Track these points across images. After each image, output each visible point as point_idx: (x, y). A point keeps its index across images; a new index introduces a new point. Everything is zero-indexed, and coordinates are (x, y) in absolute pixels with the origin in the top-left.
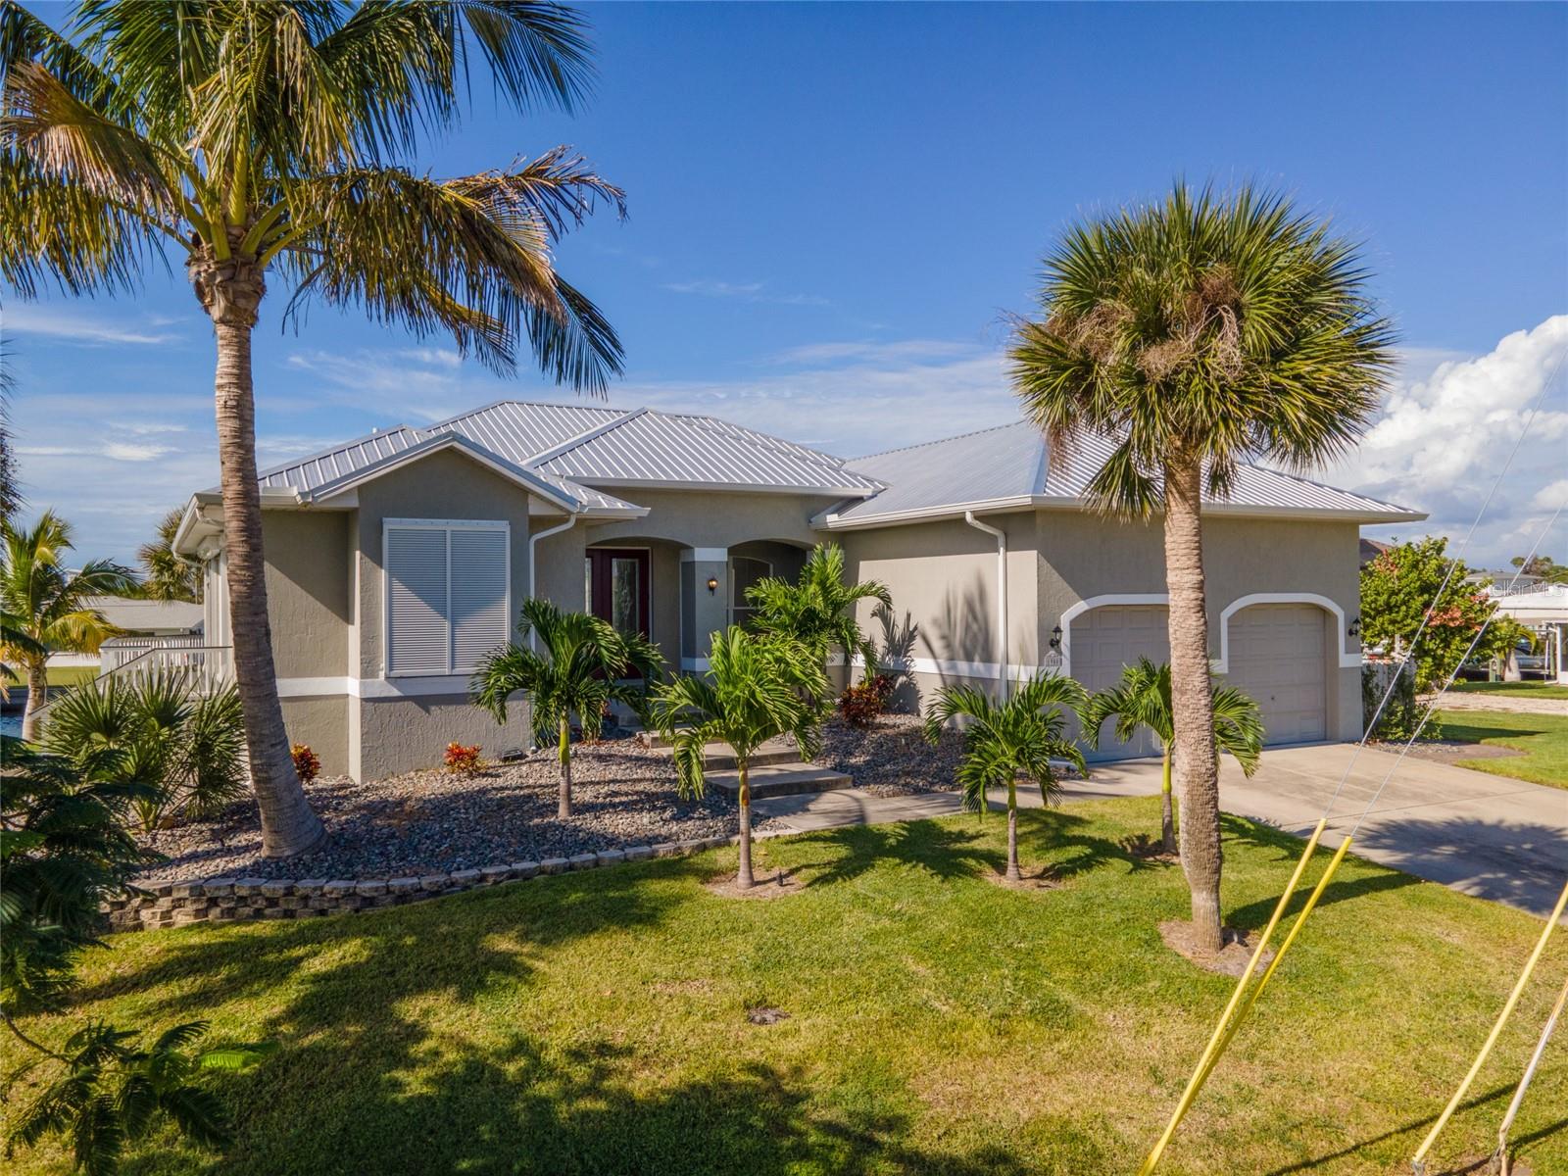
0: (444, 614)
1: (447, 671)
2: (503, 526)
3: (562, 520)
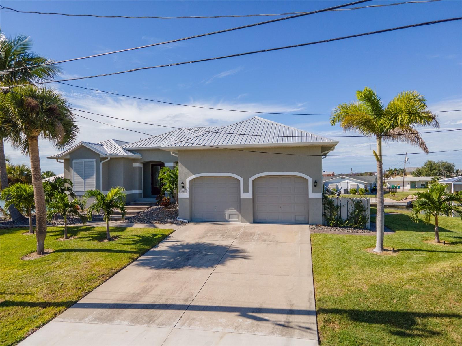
0: (83, 179)
1: (84, 190)
2: (94, 160)
3: (107, 158)
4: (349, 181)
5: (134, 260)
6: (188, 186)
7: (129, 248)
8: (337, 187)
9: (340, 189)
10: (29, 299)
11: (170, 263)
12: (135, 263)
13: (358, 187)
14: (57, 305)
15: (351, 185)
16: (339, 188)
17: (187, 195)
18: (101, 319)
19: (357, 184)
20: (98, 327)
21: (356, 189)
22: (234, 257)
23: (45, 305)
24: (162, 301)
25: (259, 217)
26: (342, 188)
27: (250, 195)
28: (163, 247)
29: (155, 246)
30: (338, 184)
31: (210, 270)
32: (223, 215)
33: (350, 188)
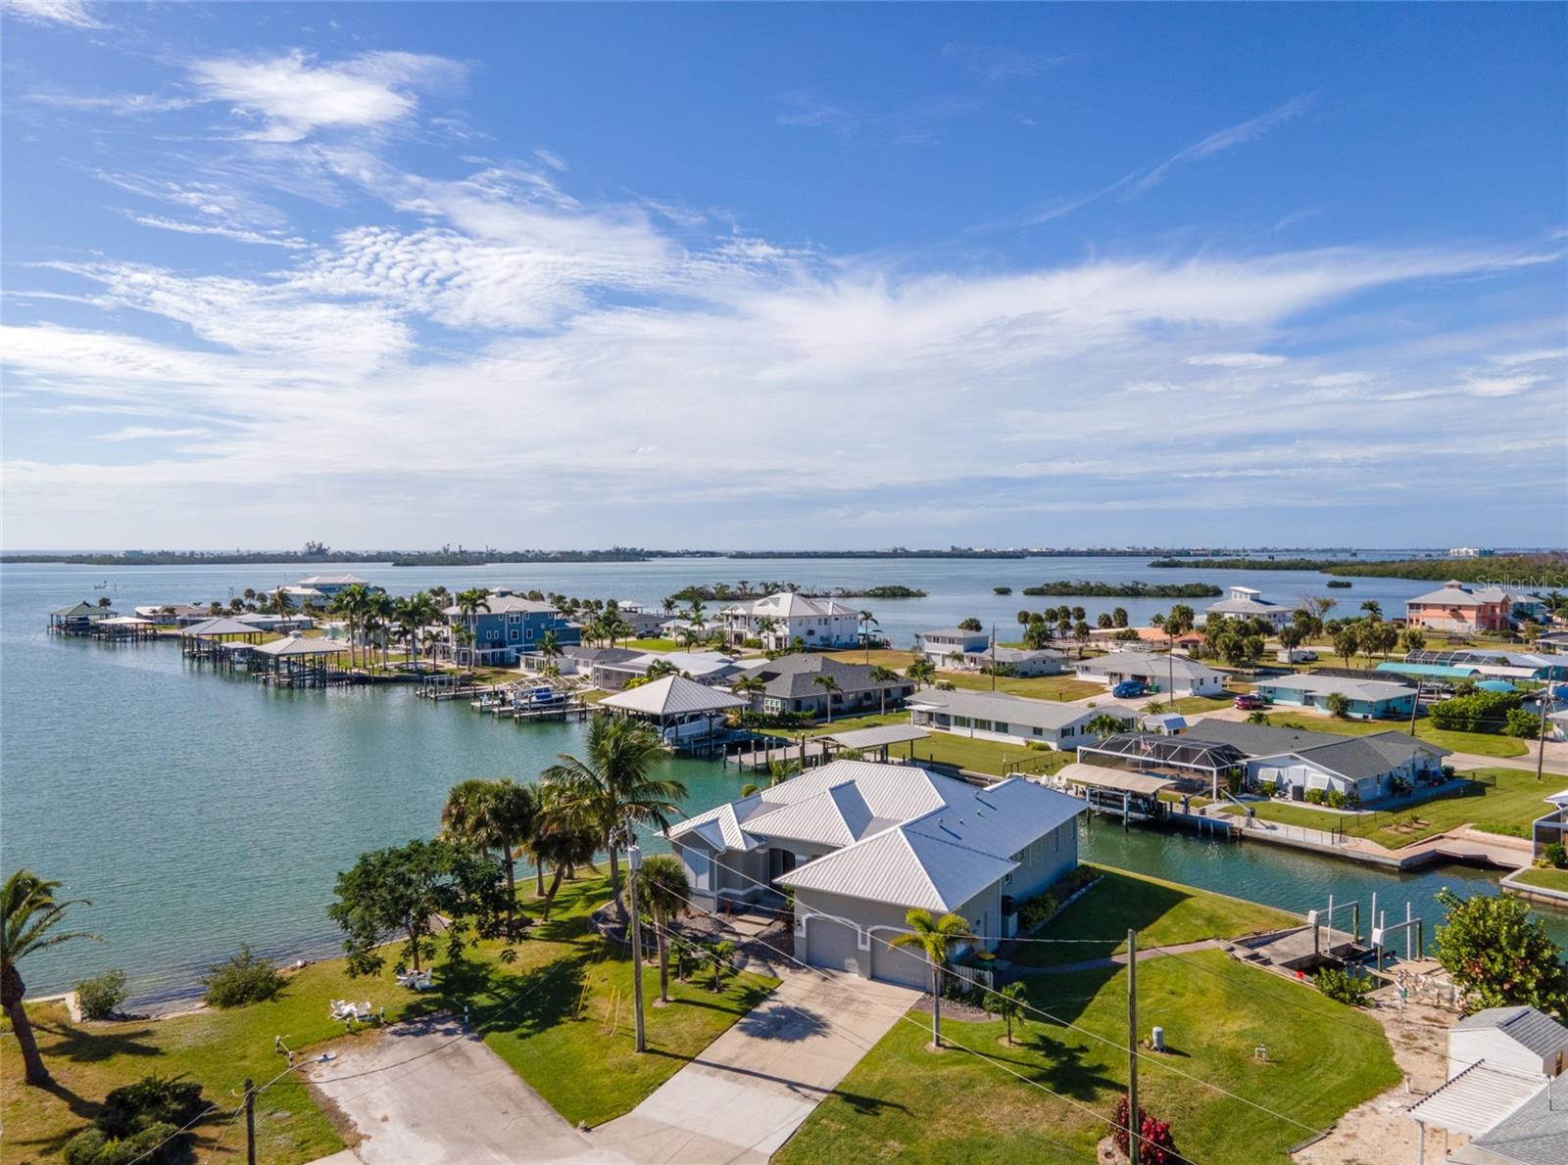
4: (1307, 768)
5: (736, 1022)
6: (804, 924)
7: (734, 1006)
8: (1280, 778)
9: (1287, 785)
10: (665, 1049)
11: (763, 1031)
12: (737, 1025)
13: (1331, 785)
14: (684, 1058)
15: (1314, 778)
16: (1285, 781)
17: (803, 934)
18: (708, 1074)
19: (1327, 777)
20: (707, 1078)
21: (1324, 792)
22: (817, 1033)
23: (676, 1057)
24: (745, 1068)
25: (880, 972)
26: (1290, 781)
27: (867, 948)
28: (764, 1008)
29: (757, 1005)
30: (1281, 770)
31: (790, 1045)
32: (843, 964)
33: (1310, 786)
